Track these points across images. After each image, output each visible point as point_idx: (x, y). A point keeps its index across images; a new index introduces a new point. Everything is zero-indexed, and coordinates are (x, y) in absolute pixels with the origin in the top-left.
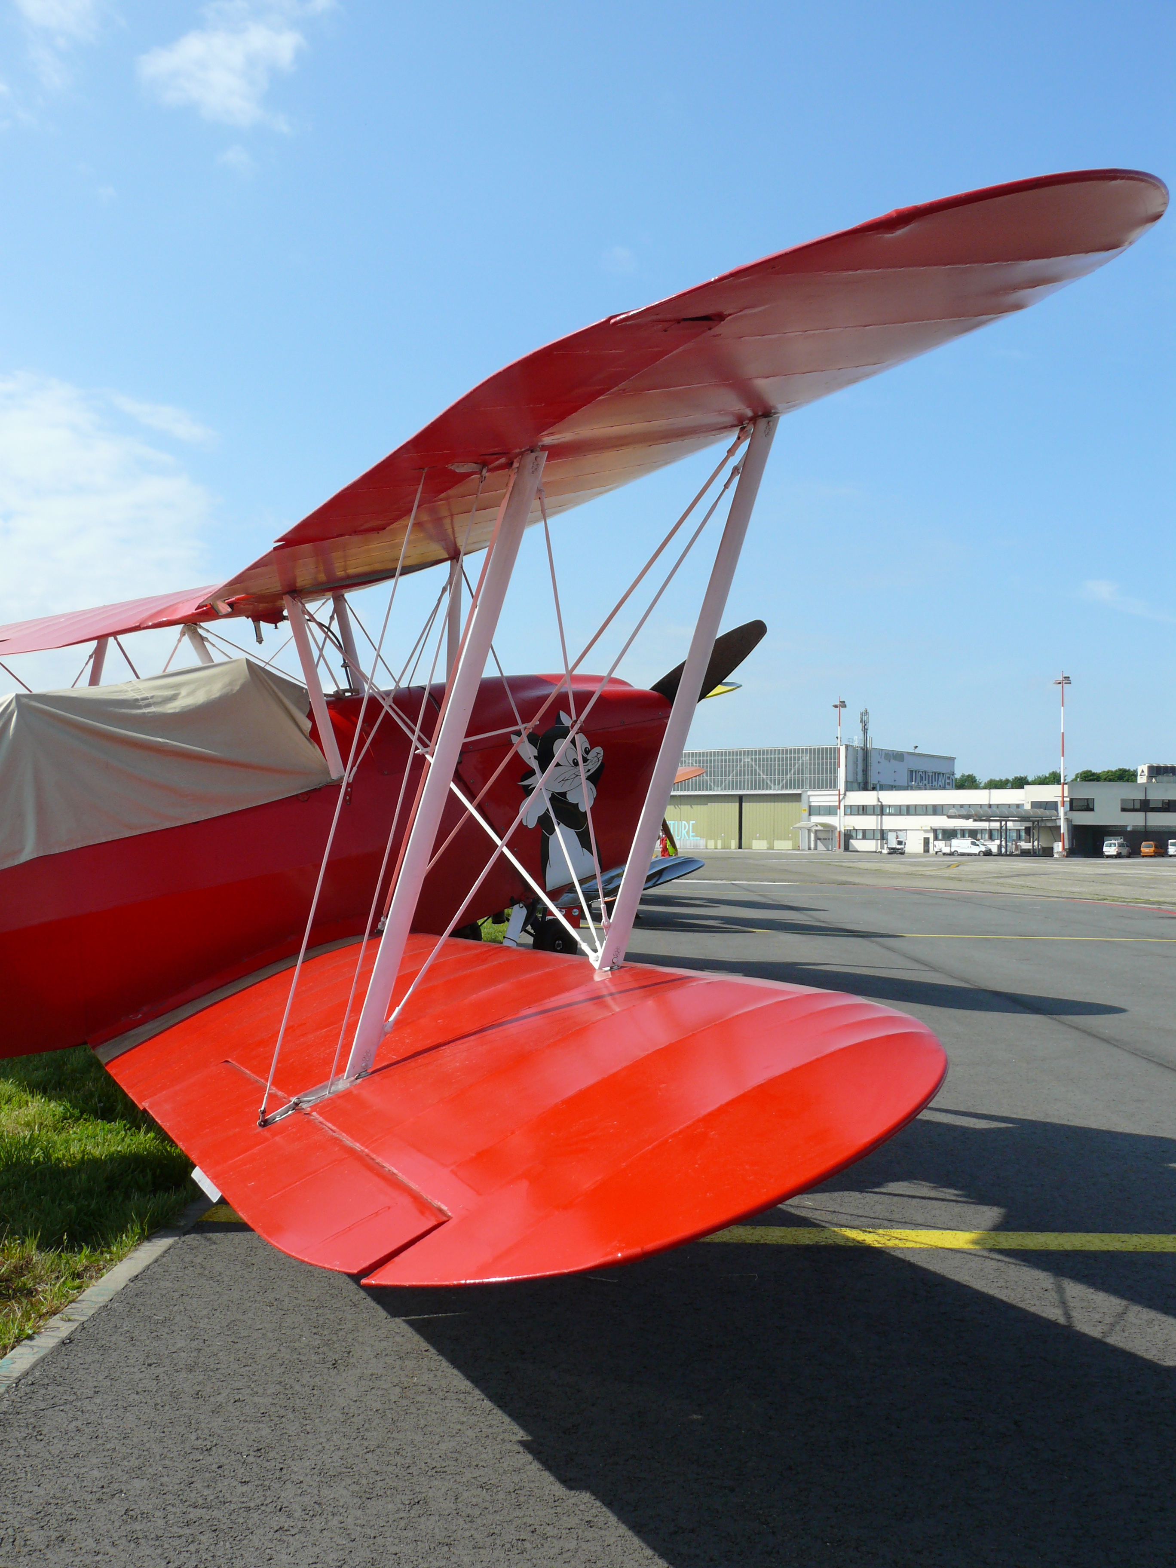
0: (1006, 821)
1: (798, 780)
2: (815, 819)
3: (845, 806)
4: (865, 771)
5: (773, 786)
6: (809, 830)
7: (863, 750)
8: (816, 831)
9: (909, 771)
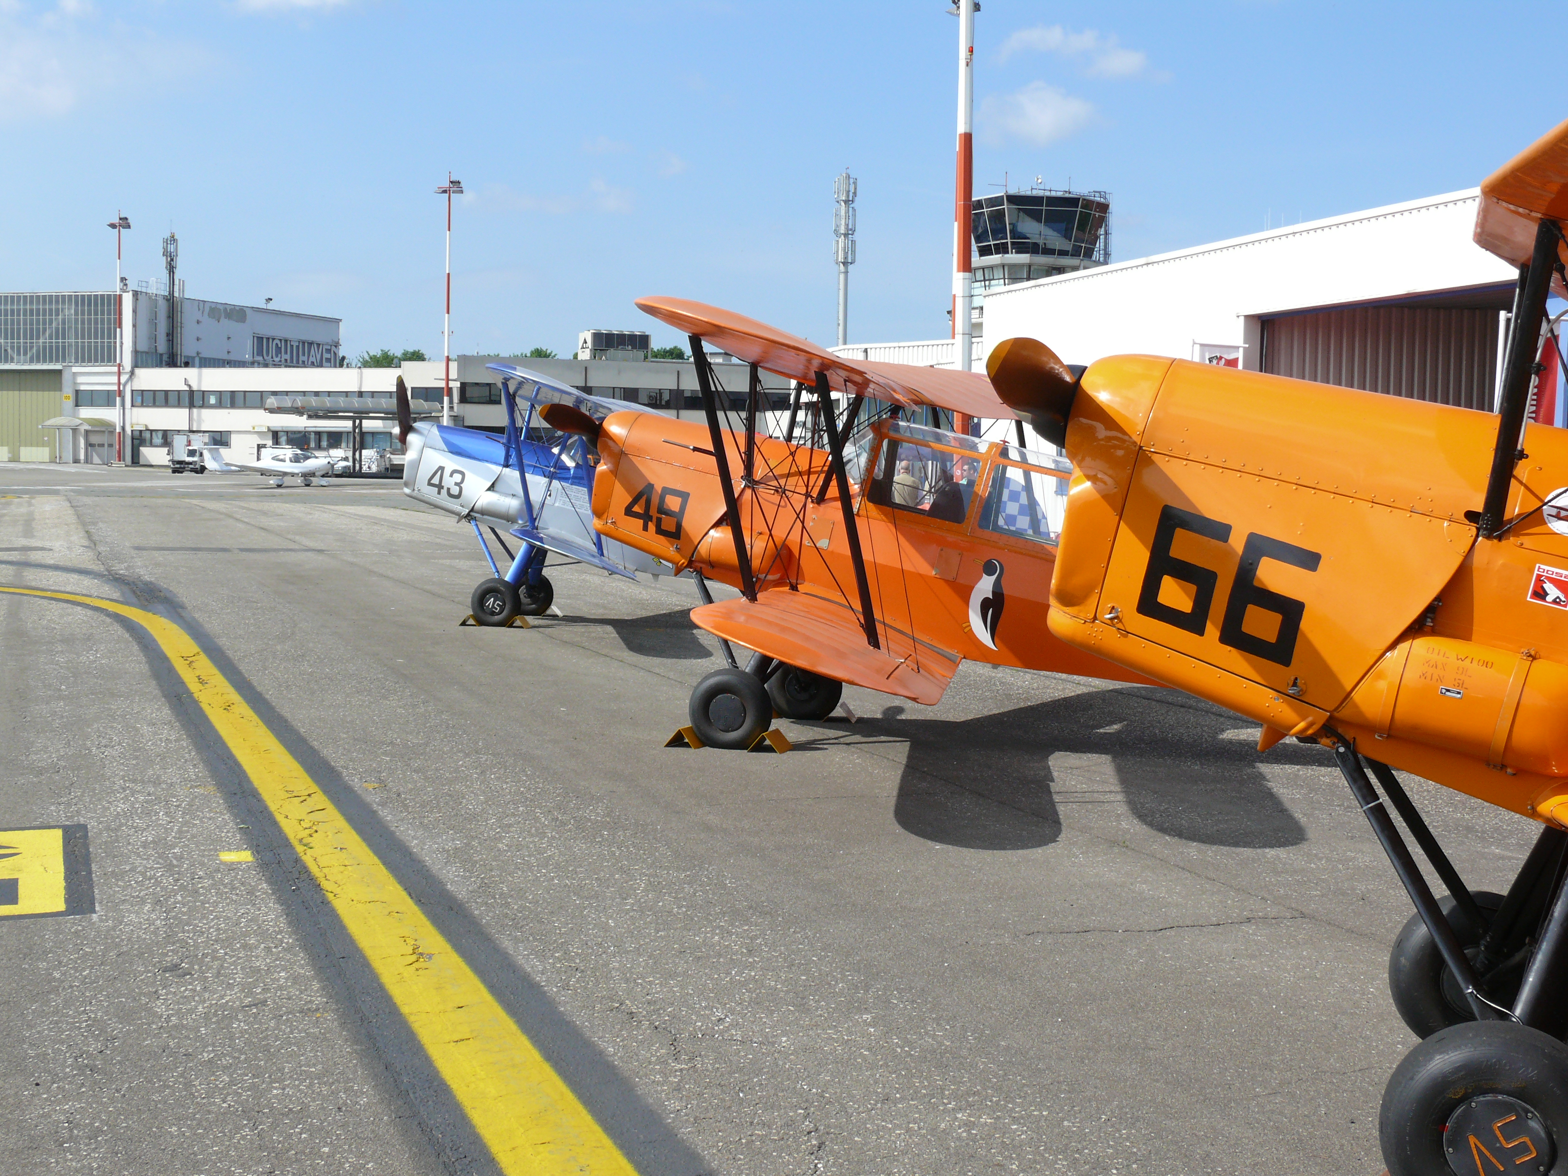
0: (361, 419)
1: (57, 348)
2: (87, 413)
3: (132, 391)
4: (171, 336)
5: (15, 356)
6: (75, 430)
7: (168, 300)
8: (87, 432)
9: (255, 338)
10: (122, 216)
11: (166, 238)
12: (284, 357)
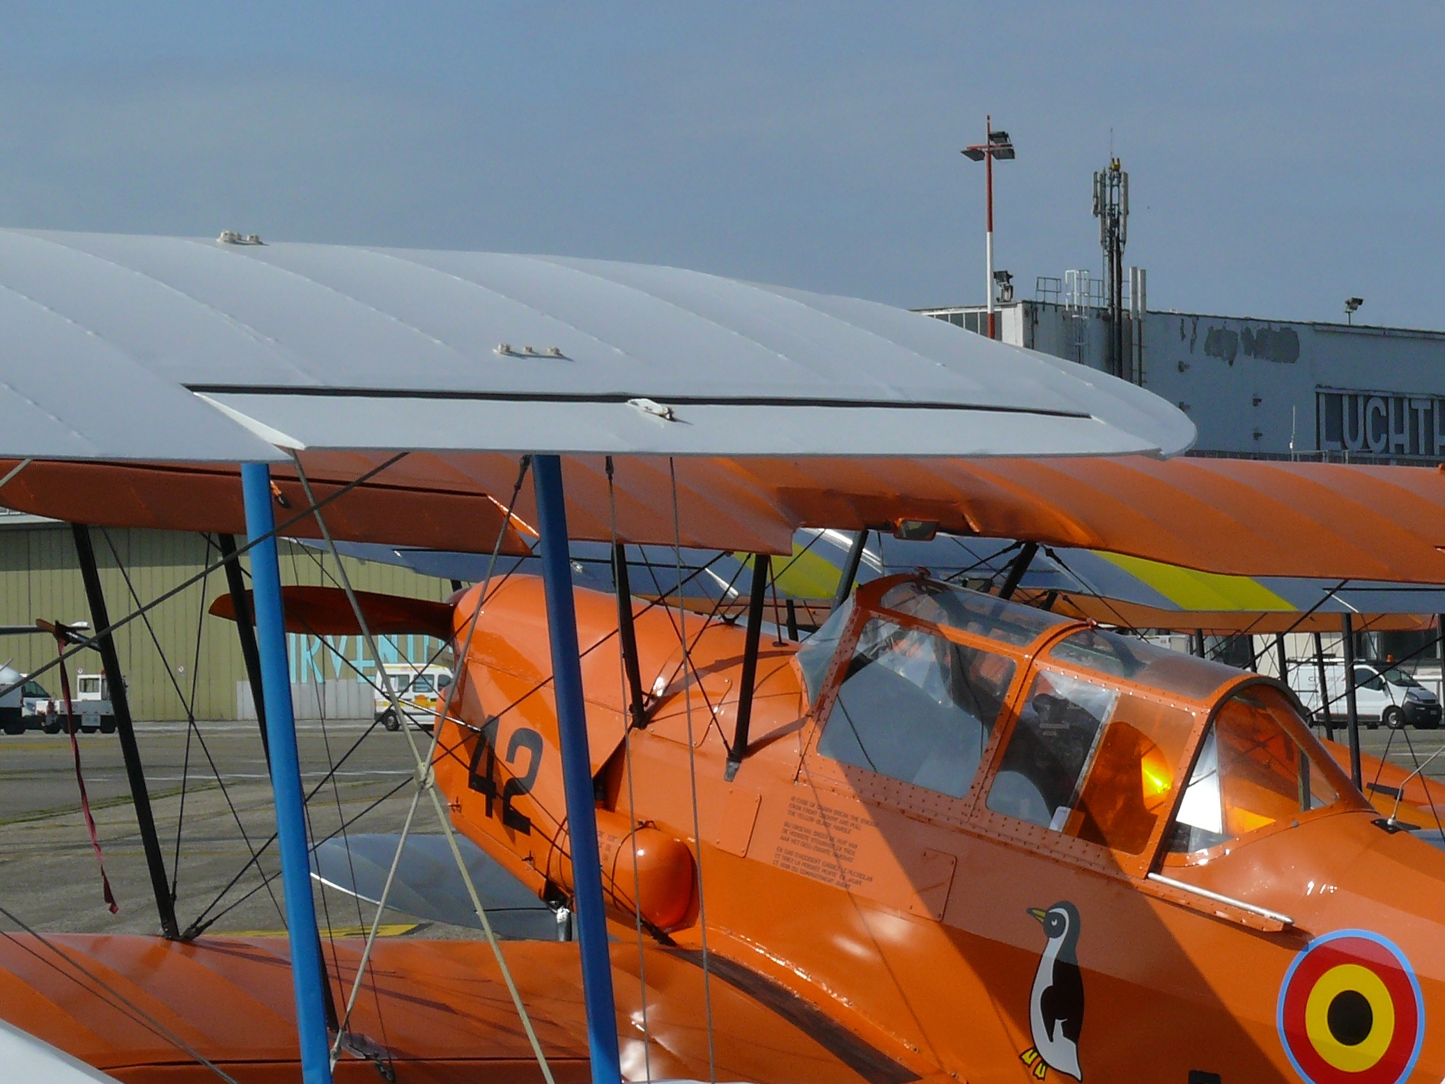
7: (1109, 318)
9: (1322, 400)
10: (994, 130)
11: (1101, 172)
12: (1395, 439)
